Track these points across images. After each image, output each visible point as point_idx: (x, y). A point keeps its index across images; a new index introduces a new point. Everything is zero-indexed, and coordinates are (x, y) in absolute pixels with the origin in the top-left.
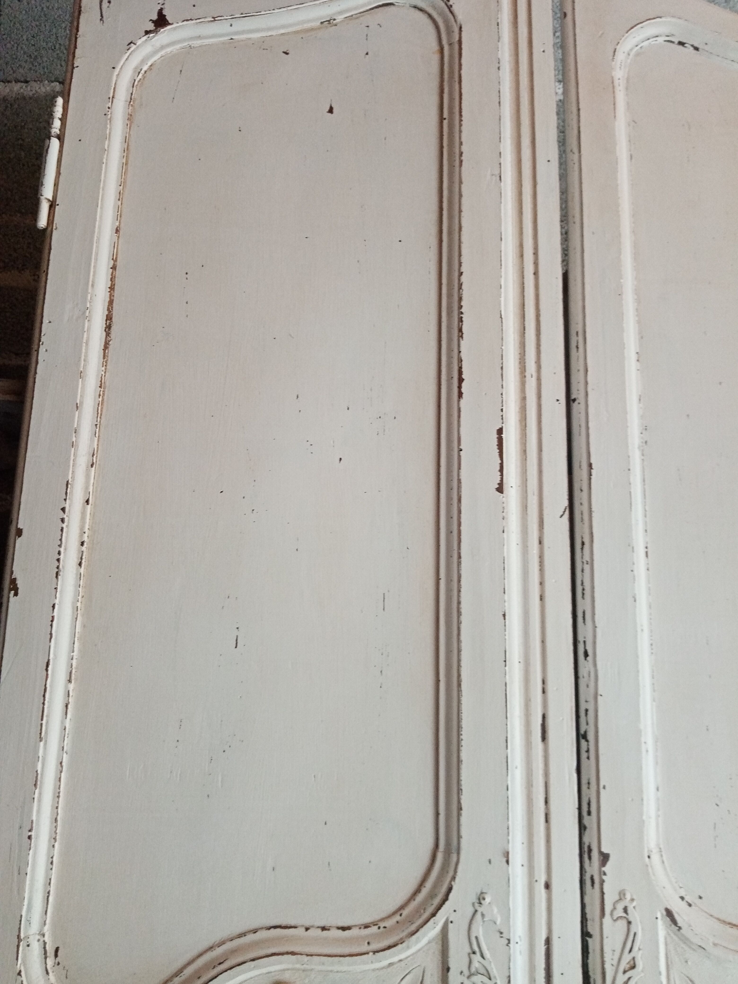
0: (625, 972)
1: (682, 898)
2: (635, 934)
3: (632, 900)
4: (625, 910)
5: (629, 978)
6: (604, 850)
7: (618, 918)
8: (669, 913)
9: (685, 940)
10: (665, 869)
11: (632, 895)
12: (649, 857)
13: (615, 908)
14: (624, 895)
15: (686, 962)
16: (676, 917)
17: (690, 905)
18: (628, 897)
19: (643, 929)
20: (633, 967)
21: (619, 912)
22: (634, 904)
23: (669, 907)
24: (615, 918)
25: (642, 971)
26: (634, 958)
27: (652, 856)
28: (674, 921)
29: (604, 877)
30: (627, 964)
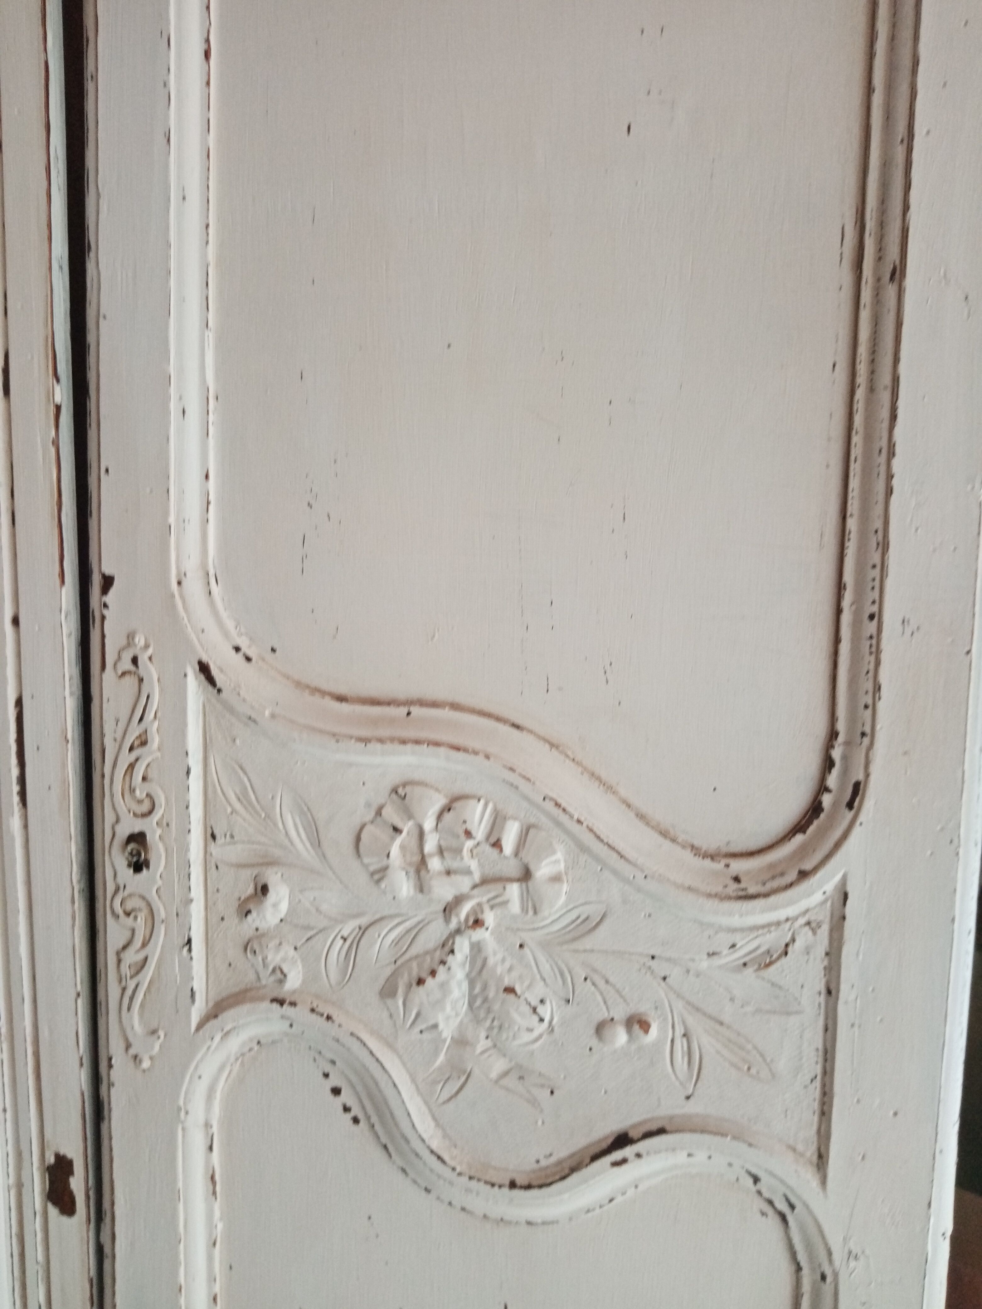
0: (131, 749)
1: (237, 649)
2: (148, 697)
3: (147, 646)
4: (135, 661)
5: (137, 760)
6: (107, 571)
7: (124, 674)
8: (204, 668)
9: (231, 710)
10: (212, 604)
11: (146, 640)
12: (179, 583)
13: (119, 658)
14: (133, 639)
15: (234, 740)
16: (215, 672)
17: (248, 659)
18: (140, 640)
19: (162, 691)
20: (144, 743)
21: (126, 664)
22: (150, 651)
23: (205, 659)
24: (120, 673)
25: (159, 749)
26: (146, 731)
27: (184, 583)
28: (211, 680)
29: (105, 612)
30: (137, 738)
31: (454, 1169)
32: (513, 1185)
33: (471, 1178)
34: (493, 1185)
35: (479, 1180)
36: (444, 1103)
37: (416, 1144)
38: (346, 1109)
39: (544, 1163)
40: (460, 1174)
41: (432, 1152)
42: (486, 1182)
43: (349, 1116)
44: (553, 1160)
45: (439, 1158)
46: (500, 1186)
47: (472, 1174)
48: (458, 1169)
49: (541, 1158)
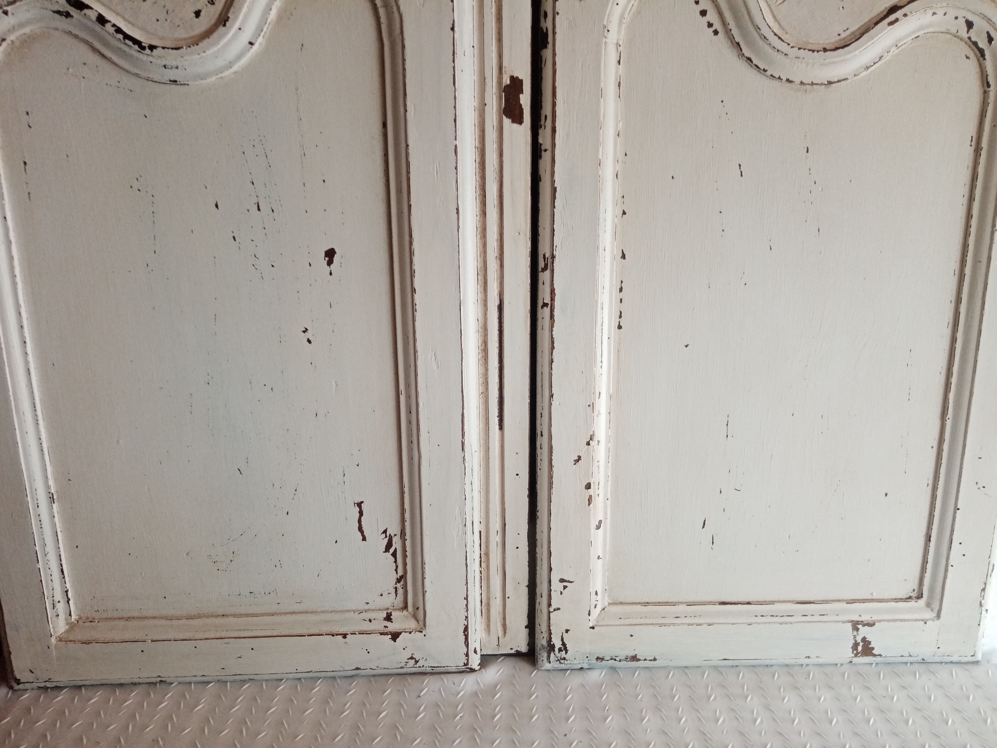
31: (789, 44)
32: (825, 50)
33: (799, 49)
34: (813, 51)
35: (804, 49)
36: (780, 4)
37: (765, 31)
38: (710, 25)
39: (843, 35)
40: (792, 47)
41: (775, 34)
42: (809, 50)
43: (711, 30)
44: (848, 32)
45: (779, 38)
46: (818, 51)
47: (800, 47)
48: (791, 45)
49: (841, 32)
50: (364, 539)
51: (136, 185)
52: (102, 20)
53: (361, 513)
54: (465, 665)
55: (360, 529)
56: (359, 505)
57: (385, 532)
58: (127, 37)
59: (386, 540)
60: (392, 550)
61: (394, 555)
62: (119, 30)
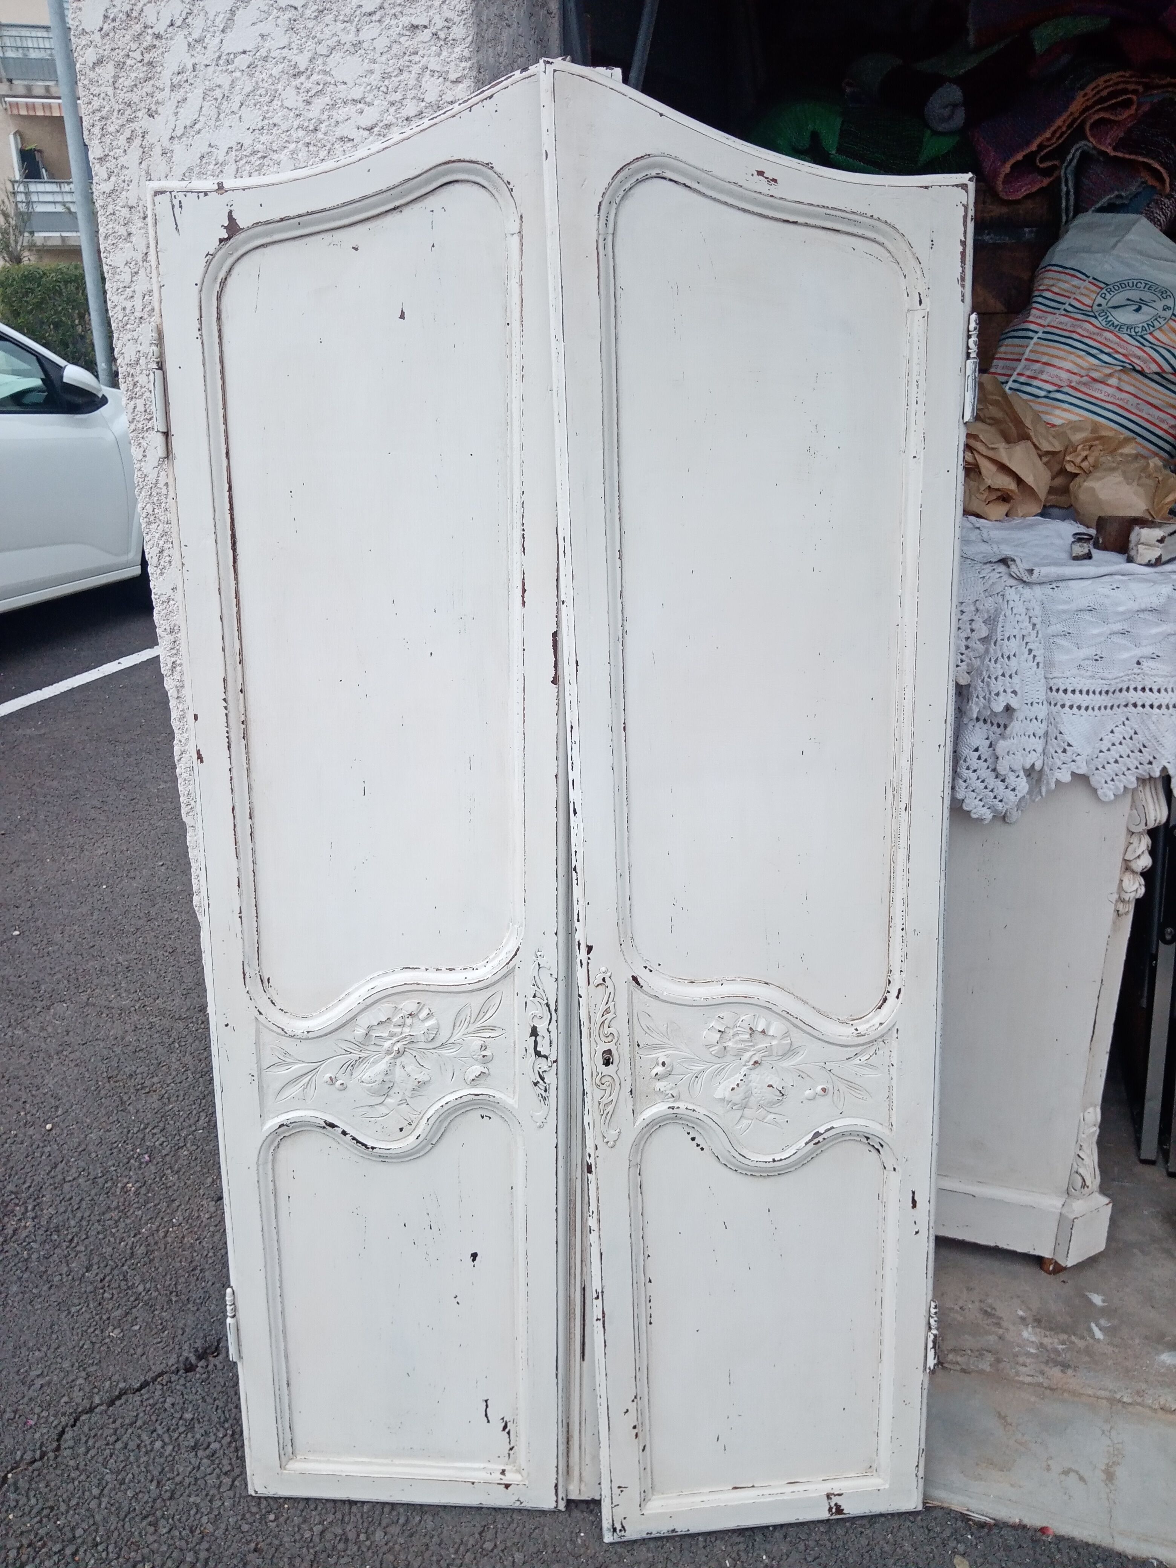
50: (488, 1422)
51: (356, 1212)
52: (344, 1133)
53: (487, 1406)
54: (556, 1508)
55: (486, 1415)
56: (486, 1401)
57: (503, 1419)
58: (358, 1142)
59: (503, 1424)
60: (507, 1430)
61: (509, 1433)
62: (354, 1139)
